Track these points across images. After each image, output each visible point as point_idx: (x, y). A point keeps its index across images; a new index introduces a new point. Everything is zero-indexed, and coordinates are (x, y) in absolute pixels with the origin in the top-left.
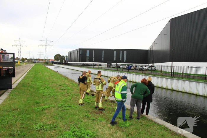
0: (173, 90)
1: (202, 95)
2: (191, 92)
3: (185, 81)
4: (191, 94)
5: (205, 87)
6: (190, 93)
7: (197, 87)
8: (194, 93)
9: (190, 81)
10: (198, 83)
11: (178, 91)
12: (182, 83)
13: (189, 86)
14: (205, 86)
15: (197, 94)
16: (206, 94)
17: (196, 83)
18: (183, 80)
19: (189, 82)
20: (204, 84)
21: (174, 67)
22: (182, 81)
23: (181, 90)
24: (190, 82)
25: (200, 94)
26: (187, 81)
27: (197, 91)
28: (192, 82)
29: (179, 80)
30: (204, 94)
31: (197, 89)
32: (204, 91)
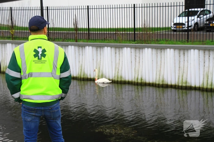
1: (130, 80)
2: (102, 76)
3: (83, 46)
5: (137, 58)
7: (117, 61)
9: (98, 47)
10: (117, 50)
12: (77, 53)
13: (95, 60)
15: (119, 80)
16: (140, 78)
17: (113, 49)
18: (79, 46)
19: (95, 49)
20: (133, 50)
21: (50, 12)
22: (77, 48)
24: (99, 49)
25: (127, 79)
26: (89, 45)
27: (116, 71)
28: (102, 48)
29: (66, 46)
30: (136, 78)
31: (118, 66)
32: (135, 69)
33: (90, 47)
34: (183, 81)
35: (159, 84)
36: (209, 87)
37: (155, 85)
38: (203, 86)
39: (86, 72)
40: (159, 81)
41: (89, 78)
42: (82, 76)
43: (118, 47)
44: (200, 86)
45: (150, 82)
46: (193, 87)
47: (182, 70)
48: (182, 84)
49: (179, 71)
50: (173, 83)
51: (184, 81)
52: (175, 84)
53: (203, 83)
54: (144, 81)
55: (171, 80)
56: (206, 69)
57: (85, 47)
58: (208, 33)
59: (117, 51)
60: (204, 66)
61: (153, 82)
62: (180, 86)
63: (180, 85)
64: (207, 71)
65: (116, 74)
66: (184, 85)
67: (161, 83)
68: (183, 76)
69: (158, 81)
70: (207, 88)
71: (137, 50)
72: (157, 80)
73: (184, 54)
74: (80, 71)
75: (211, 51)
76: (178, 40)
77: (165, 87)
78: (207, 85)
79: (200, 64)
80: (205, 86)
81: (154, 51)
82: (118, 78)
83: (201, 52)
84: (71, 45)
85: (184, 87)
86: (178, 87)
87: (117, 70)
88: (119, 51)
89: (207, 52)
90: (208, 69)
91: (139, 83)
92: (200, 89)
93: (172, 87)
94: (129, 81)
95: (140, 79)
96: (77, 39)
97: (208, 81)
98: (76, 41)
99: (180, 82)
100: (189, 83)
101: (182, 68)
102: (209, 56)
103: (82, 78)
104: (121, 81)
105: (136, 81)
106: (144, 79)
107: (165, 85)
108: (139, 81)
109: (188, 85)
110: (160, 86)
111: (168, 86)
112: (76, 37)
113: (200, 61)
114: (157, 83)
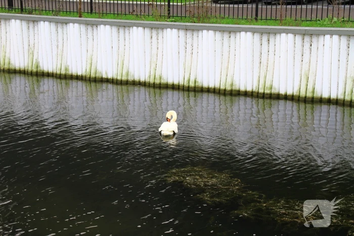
0: (40, 75)
2: (127, 75)
3: (93, 25)
4: (127, 83)
5: (189, 46)
6: (124, 78)
7: (154, 51)
8: (142, 80)
9: (120, 26)
10: (154, 32)
11: (67, 78)
12: (84, 36)
13: (115, 49)
14: (189, 40)
15: (157, 82)
16: (192, 79)
17: (147, 31)
19: (115, 29)
20: (182, 33)
22: (83, 27)
23: (78, 69)
24: (122, 30)
26: (105, 24)
27: (152, 68)
28: (128, 28)
29: (64, 24)
30: (186, 79)
31: (155, 60)
32: (184, 64)
33: (108, 27)
34: (266, 86)
35: (225, 90)
36: (309, 95)
37: (218, 91)
38: (300, 94)
39: (99, 69)
40: (226, 85)
41: (105, 79)
42: (93, 75)
43: (155, 28)
44: (293, 93)
45: (210, 87)
46: (282, 95)
47: (265, 67)
48: (264, 90)
49: (260, 69)
50: (249, 89)
51: (268, 84)
52: (253, 89)
53: (300, 88)
54: (199, 84)
55: (246, 83)
56: (305, 66)
57: (99, 27)
58: (269, 7)
59: (153, 34)
60: (302, 61)
61: (215, 87)
62: (261, 93)
63: (261, 91)
64: (307, 69)
65: (152, 73)
66: (267, 91)
67: (229, 88)
68: (265, 77)
69: (224, 84)
70: (306, 97)
71: (189, 34)
72: (221, 83)
73: (269, 40)
74: (89, 66)
75: (315, 37)
76: (240, 17)
77: (235, 94)
78: (306, 93)
79: (296, 58)
80: (303, 94)
81: (218, 34)
82: (155, 79)
83: (299, 38)
84: (74, 22)
85: (267, 94)
86: (258, 95)
87: (153, 66)
88: (158, 34)
89: (307, 39)
90: (308, 66)
91: (192, 88)
92: (294, 97)
93: (246, 94)
94: (173, 85)
95: (194, 81)
96: (81, 12)
97: (307, 85)
98: (80, 16)
99: (260, 87)
100: (275, 89)
101: (265, 64)
102: (311, 45)
103: (93, 78)
104: (160, 84)
105: (186, 84)
106: (199, 81)
107: (235, 91)
108: (192, 84)
109: (274, 91)
110: (226, 92)
111: (241, 93)
112: (80, 9)
113: (296, 53)
114: (222, 87)
